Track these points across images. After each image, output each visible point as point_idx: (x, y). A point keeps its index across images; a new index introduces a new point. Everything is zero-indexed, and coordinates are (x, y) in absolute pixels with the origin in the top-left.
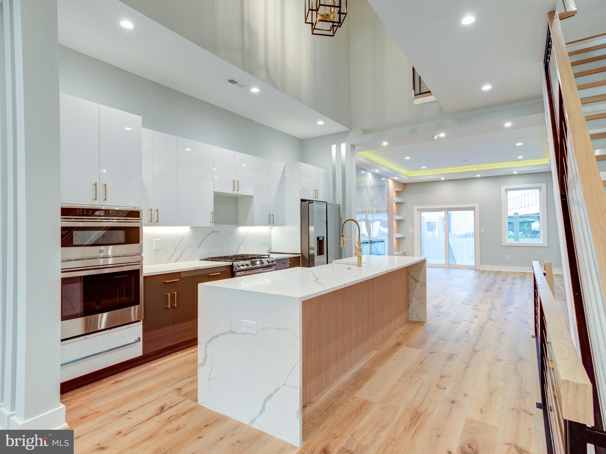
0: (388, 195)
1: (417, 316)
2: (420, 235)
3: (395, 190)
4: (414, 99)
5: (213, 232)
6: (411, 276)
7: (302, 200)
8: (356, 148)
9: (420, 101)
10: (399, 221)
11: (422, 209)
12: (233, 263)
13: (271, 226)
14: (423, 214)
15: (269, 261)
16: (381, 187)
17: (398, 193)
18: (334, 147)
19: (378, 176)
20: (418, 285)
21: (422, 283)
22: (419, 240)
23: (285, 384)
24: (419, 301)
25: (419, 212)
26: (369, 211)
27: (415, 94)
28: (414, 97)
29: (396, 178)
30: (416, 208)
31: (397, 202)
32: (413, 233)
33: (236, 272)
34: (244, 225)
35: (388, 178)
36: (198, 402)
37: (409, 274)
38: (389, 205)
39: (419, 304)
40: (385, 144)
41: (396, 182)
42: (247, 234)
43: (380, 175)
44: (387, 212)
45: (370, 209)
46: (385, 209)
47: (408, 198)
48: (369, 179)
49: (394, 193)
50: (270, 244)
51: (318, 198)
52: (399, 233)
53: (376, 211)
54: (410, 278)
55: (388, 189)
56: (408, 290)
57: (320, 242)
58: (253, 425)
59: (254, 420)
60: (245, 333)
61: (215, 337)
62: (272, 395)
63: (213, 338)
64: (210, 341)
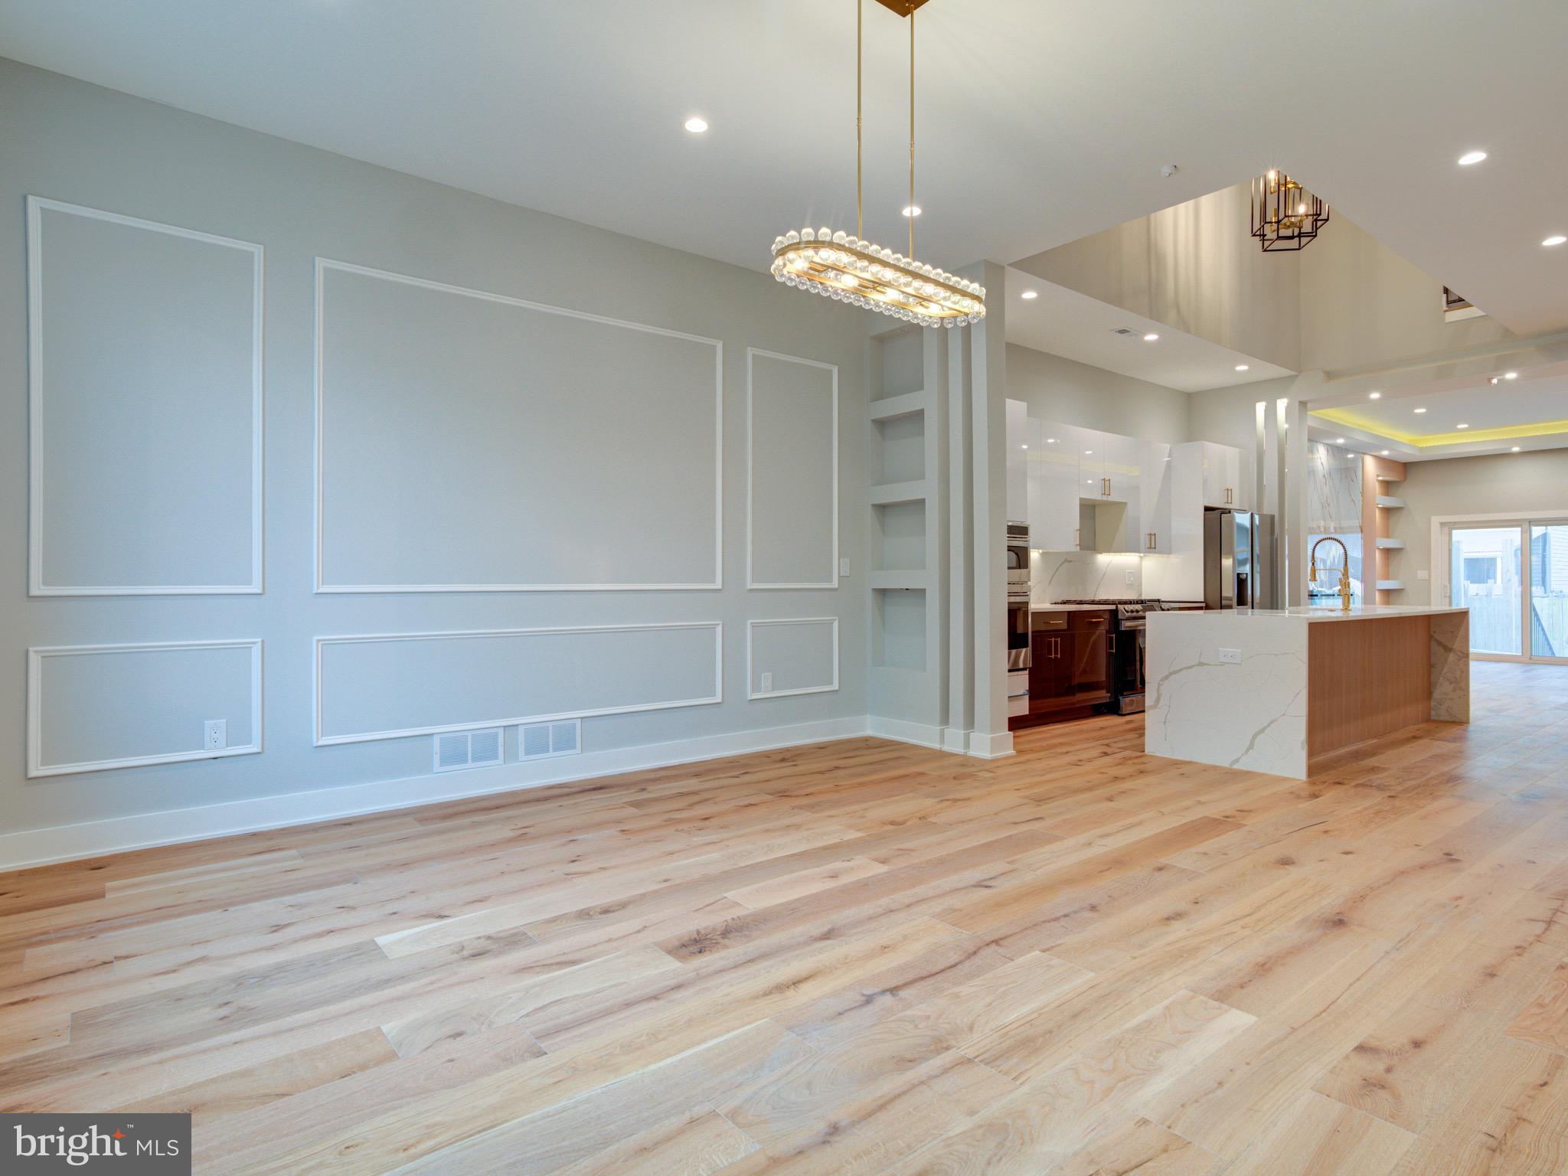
0: (1363, 494)
1: (1447, 711)
2: (1448, 586)
3: (1380, 478)
4: (1445, 311)
5: (1066, 561)
6: (1436, 640)
7: (1207, 509)
8: (1309, 405)
9: (1457, 315)
10: (1388, 552)
11: (1455, 523)
12: (1117, 607)
13: (1142, 555)
14: (1458, 535)
15: (1163, 607)
16: (1346, 471)
17: (1388, 486)
18: (1260, 407)
19: (1337, 451)
20: (1452, 657)
21: (1459, 654)
22: (1445, 596)
23: (1284, 715)
24: (1452, 685)
25: (1446, 529)
26: (1319, 527)
27: (1447, 301)
28: (1445, 308)
29: (1385, 453)
30: (1436, 520)
31: (1385, 506)
32: (1429, 580)
33: (1122, 620)
34: (1109, 551)
35: (1364, 454)
36: (1146, 752)
37: (1431, 637)
38: (1366, 516)
39: (1454, 690)
40: (1375, 396)
41: (1385, 463)
42: (1108, 566)
43: (1346, 449)
44: (1359, 530)
45: (1322, 523)
46: (1357, 523)
47: (1412, 496)
48: (1321, 457)
49: (1377, 488)
50: (1140, 585)
51: (1231, 503)
52: (1388, 579)
53: (1335, 528)
54: (1433, 644)
55: (1363, 476)
56: (1430, 666)
57: (1241, 582)
58: (1236, 767)
59: (1237, 761)
60: (1223, 664)
61: (1175, 672)
62: (1264, 729)
63: (1171, 674)
64: (1167, 677)
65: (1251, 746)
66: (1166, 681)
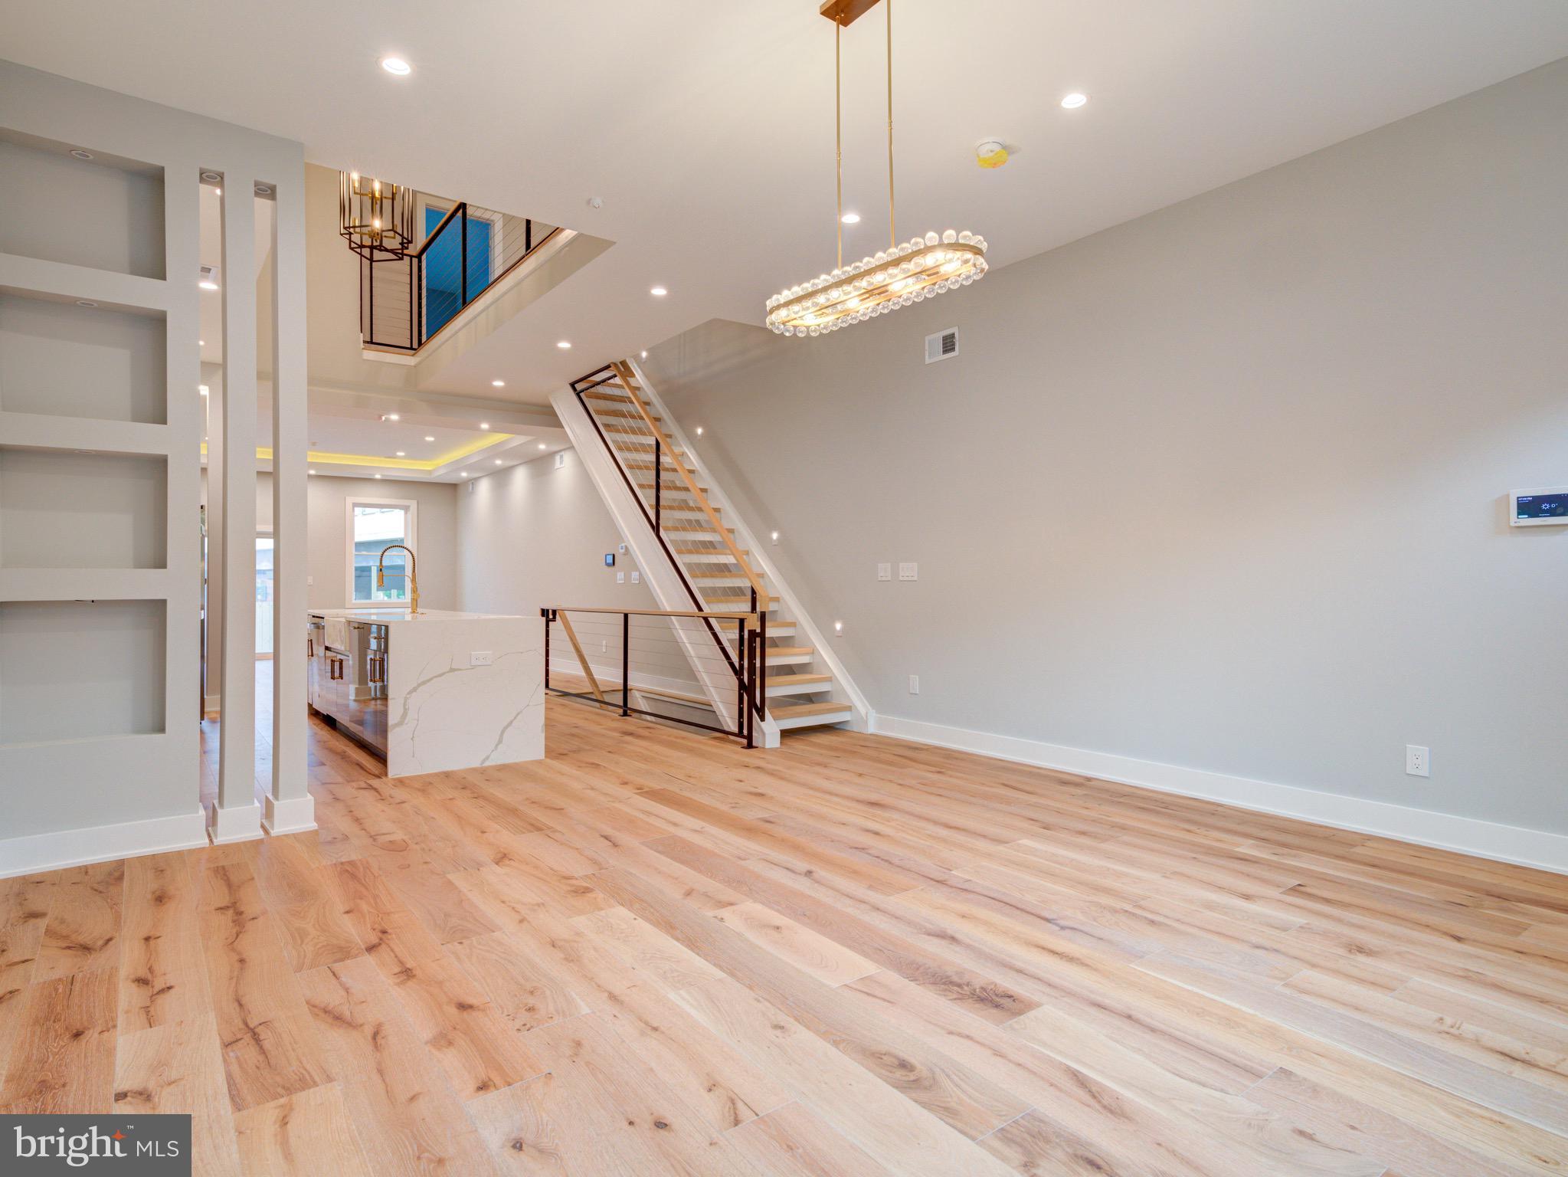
4: (363, 349)
9: (373, 355)
23: (528, 706)
27: (364, 341)
28: (362, 345)
58: (487, 764)
59: (487, 758)
60: (474, 667)
61: (424, 683)
62: (512, 722)
63: (419, 685)
64: (415, 690)
65: (500, 741)
66: (414, 693)
